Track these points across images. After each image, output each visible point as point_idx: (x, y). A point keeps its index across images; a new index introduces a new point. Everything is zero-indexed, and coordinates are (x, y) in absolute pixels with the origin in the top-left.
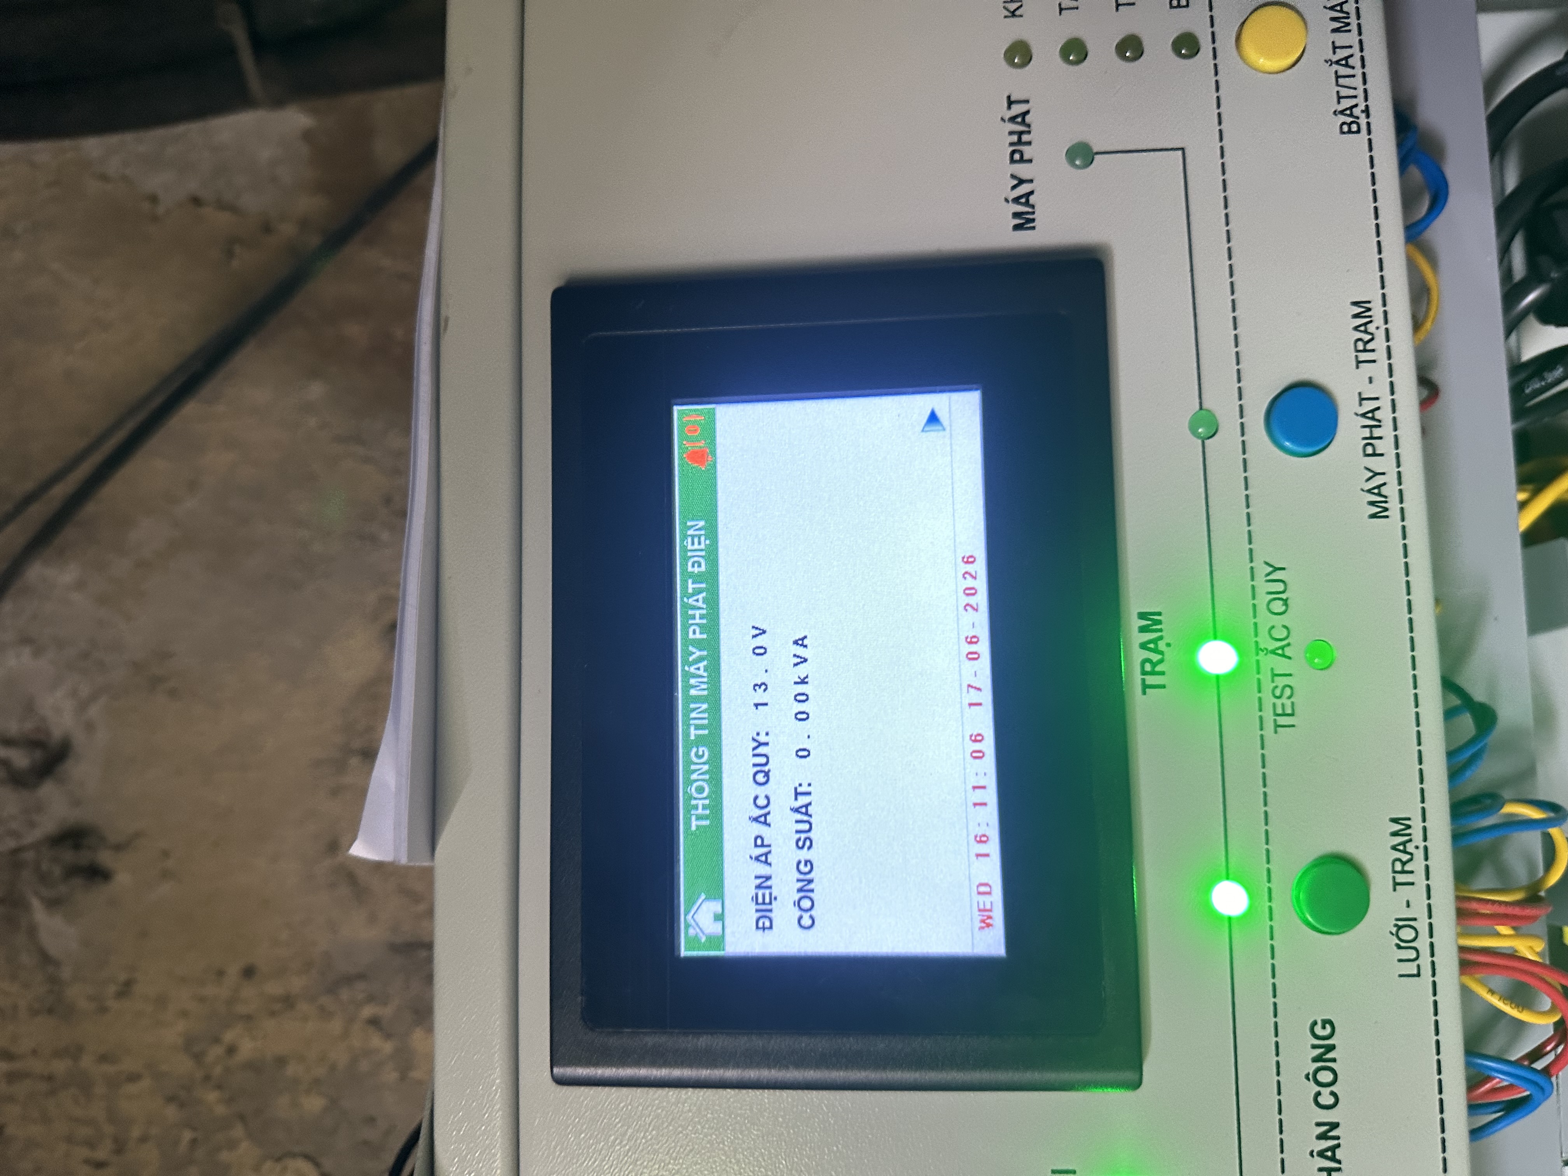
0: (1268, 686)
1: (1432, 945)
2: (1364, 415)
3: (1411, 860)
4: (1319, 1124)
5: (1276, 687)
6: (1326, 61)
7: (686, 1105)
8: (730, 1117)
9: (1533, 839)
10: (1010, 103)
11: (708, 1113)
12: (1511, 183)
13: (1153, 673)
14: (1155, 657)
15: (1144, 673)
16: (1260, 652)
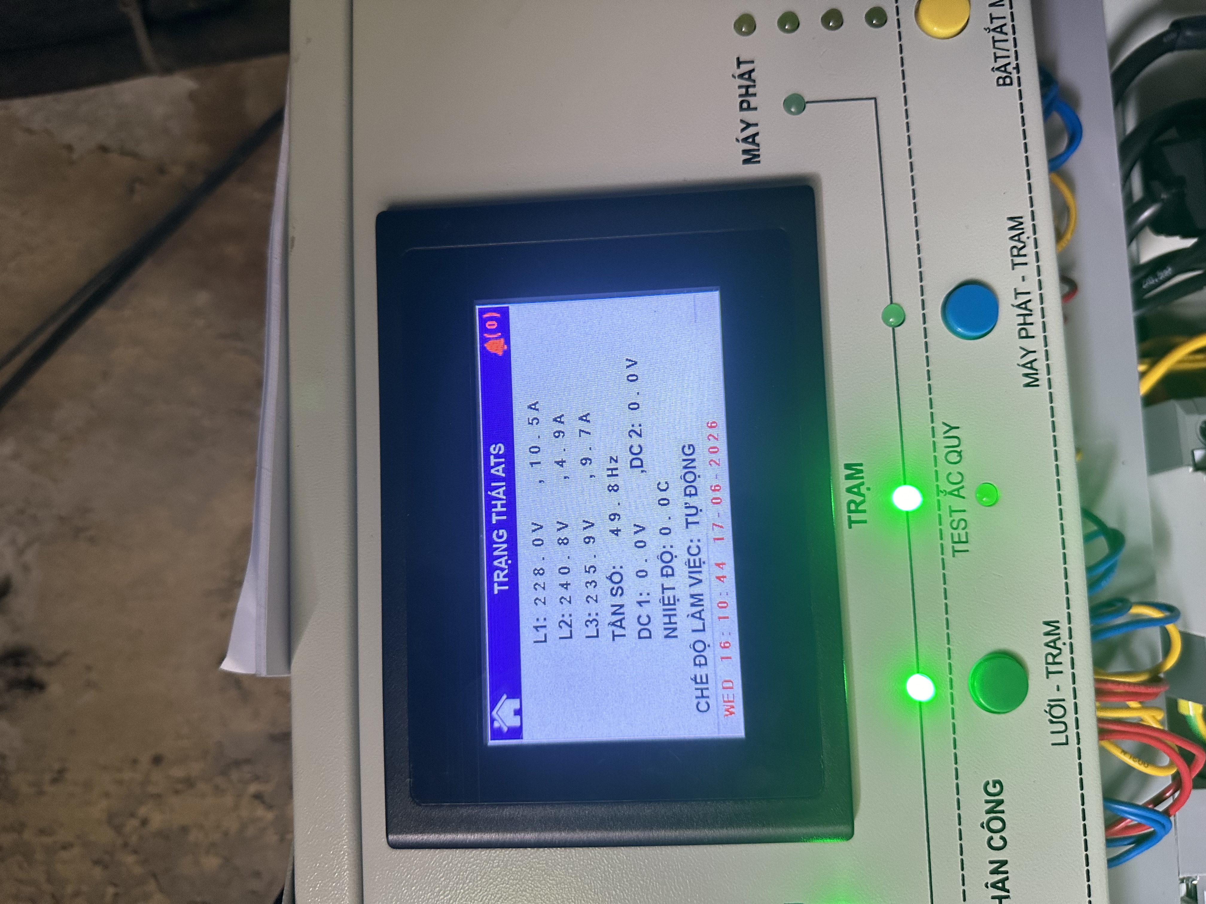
0: (946, 520)
1: (1077, 720)
2: (1019, 306)
3: (1060, 653)
4: (992, 862)
5: (954, 520)
6: (986, 29)
7: (495, 862)
8: (531, 870)
9: (1154, 633)
10: (739, 63)
11: (513, 867)
12: (1131, 125)
13: (856, 511)
14: (858, 499)
15: (850, 511)
16: (940, 493)
